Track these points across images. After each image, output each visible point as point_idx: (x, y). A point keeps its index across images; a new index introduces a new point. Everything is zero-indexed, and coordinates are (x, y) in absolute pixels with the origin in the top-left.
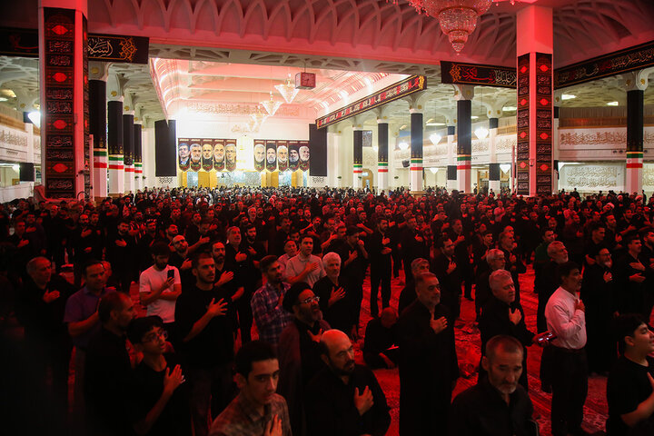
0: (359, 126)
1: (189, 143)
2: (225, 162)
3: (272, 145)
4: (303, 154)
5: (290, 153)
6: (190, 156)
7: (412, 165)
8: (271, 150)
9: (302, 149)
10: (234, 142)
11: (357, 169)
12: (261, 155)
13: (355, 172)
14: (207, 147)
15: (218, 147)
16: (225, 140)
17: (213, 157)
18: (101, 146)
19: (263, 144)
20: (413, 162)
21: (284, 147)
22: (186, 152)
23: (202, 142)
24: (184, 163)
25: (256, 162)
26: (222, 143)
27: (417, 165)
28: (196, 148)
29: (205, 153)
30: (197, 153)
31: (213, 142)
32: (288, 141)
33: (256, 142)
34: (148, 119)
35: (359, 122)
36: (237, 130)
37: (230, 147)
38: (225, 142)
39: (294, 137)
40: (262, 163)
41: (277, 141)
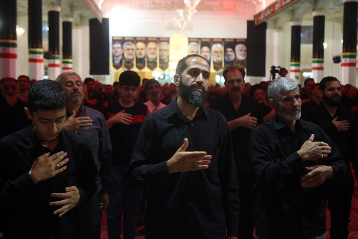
0: (298, 20)
1: (123, 41)
2: (158, 61)
3: (207, 43)
4: (240, 53)
5: (225, 51)
6: (123, 55)
7: (343, 61)
8: (205, 49)
9: (238, 47)
10: (167, 40)
11: (293, 68)
13: (292, 71)
14: (140, 45)
15: (151, 45)
16: (158, 38)
17: (146, 56)
18: (11, 37)
19: (198, 42)
20: (344, 57)
21: (219, 46)
22: (119, 50)
23: (135, 40)
24: (117, 62)
26: (156, 42)
27: (348, 60)
28: (129, 47)
29: (138, 52)
30: (131, 51)
31: (146, 41)
32: (224, 39)
33: (190, 41)
34: (82, 17)
35: (297, 15)
36: (170, 27)
37: (164, 45)
38: (158, 40)
39: (230, 35)
41: (211, 39)
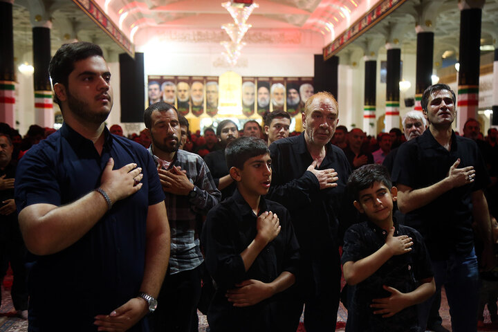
0: (372, 54)
1: (161, 81)
2: (205, 105)
3: (266, 83)
4: (306, 95)
5: (288, 93)
6: (162, 97)
7: (416, 104)
8: (263, 90)
9: (304, 88)
10: (216, 80)
11: (367, 113)
12: (250, 96)
13: (366, 117)
14: (183, 86)
15: (196, 86)
16: (205, 77)
17: (190, 99)
19: (253, 82)
20: (417, 99)
21: (280, 86)
22: (157, 92)
23: (176, 80)
25: (244, 106)
26: (202, 82)
28: (169, 88)
29: (180, 94)
30: (171, 94)
31: (190, 80)
32: (286, 78)
33: (244, 80)
36: (220, 64)
37: (212, 86)
38: (204, 80)
39: (293, 72)
40: (252, 107)
41: (271, 78)
